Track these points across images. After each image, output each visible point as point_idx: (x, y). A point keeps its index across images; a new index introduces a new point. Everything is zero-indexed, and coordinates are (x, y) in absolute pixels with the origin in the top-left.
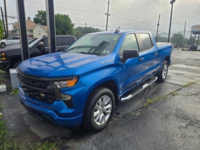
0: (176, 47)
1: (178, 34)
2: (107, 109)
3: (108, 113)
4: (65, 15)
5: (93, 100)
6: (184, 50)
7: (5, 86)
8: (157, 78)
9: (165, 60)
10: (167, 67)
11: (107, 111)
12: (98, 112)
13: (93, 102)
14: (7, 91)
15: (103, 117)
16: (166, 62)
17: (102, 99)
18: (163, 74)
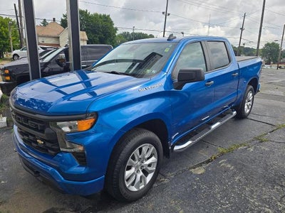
0: (268, 63)
1: (273, 43)
2: (150, 165)
3: (151, 171)
4: (104, 16)
5: (123, 152)
6: (280, 67)
7: (5, 119)
8: (235, 112)
9: (250, 84)
10: (253, 95)
11: (150, 169)
12: (133, 170)
13: (123, 155)
14: (8, 126)
15: (141, 177)
16: (251, 87)
17: (141, 150)
18: (246, 107)
